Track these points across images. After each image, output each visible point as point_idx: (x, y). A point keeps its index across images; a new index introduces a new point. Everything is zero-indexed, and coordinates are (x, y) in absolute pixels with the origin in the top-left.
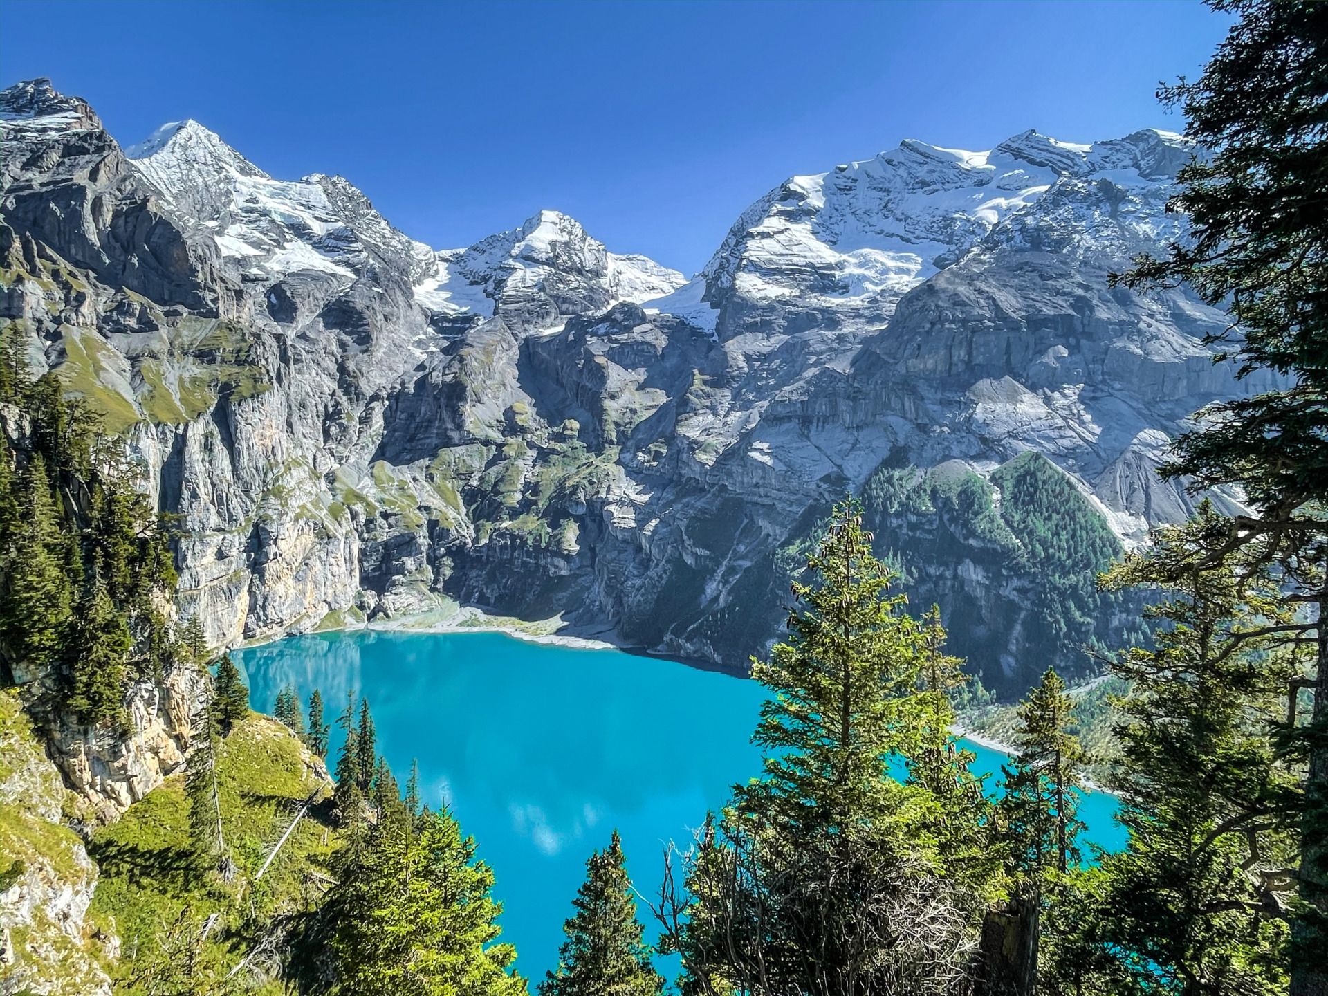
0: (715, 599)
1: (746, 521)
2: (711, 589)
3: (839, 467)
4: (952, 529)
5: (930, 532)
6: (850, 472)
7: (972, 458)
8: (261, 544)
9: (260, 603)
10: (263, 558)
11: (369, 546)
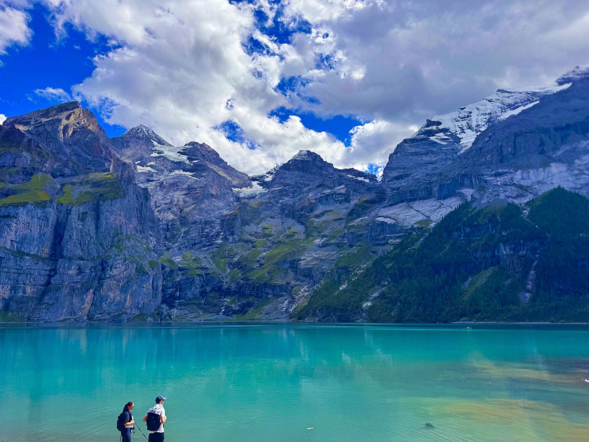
3: (428, 216)
6: (433, 217)
7: (514, 198)
8: (103, 269)
9: (99, 300)
10: (103, 276)
11: (170, 284)
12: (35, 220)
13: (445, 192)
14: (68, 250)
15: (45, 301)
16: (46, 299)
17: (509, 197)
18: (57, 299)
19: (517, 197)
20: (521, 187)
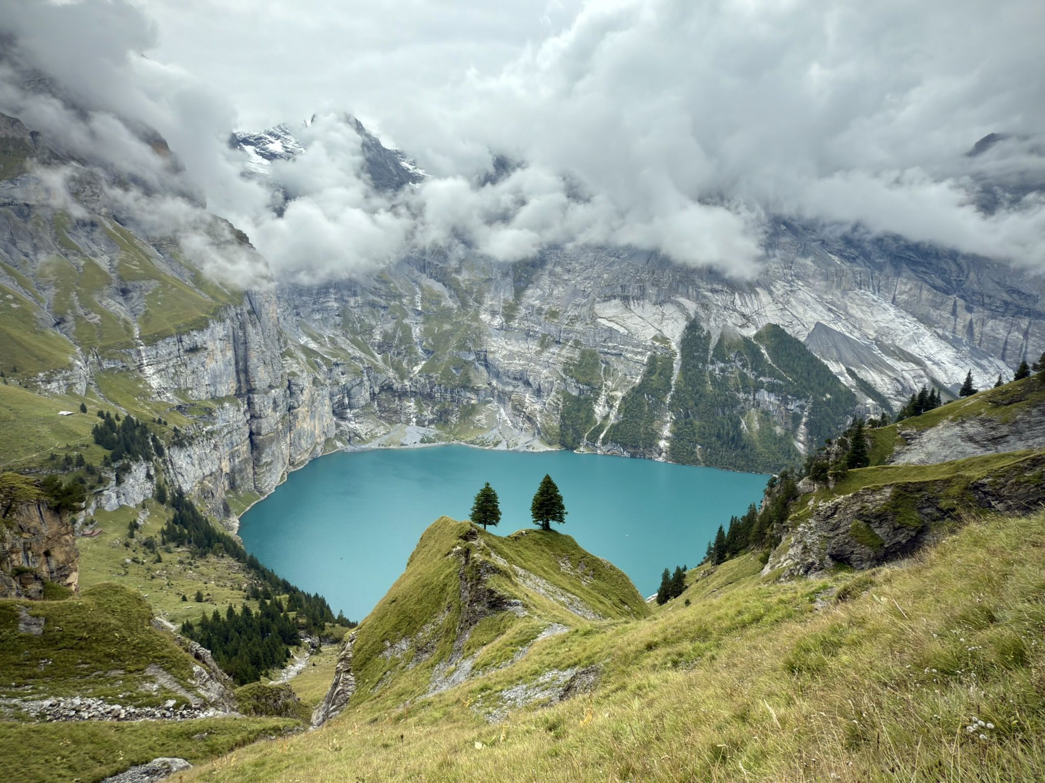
0: (606, 417)
1: (604, 366)
2: (599, 410)
3: (660, 331)
4: (745, 371)
5: (732, 373)
6: (667, 334)
7: (740, 327)
8: (292, 394)
9: (297, 437)
10: (296, 405)
11: (336, 389)
12: (218, 342)
13: (662, 298)
14: (260, 380)
15: (264, 461)
16: (265, 459)
17: (736, 325)
18: (273, 455)
19: (742, 326)
20: (744, 316)
